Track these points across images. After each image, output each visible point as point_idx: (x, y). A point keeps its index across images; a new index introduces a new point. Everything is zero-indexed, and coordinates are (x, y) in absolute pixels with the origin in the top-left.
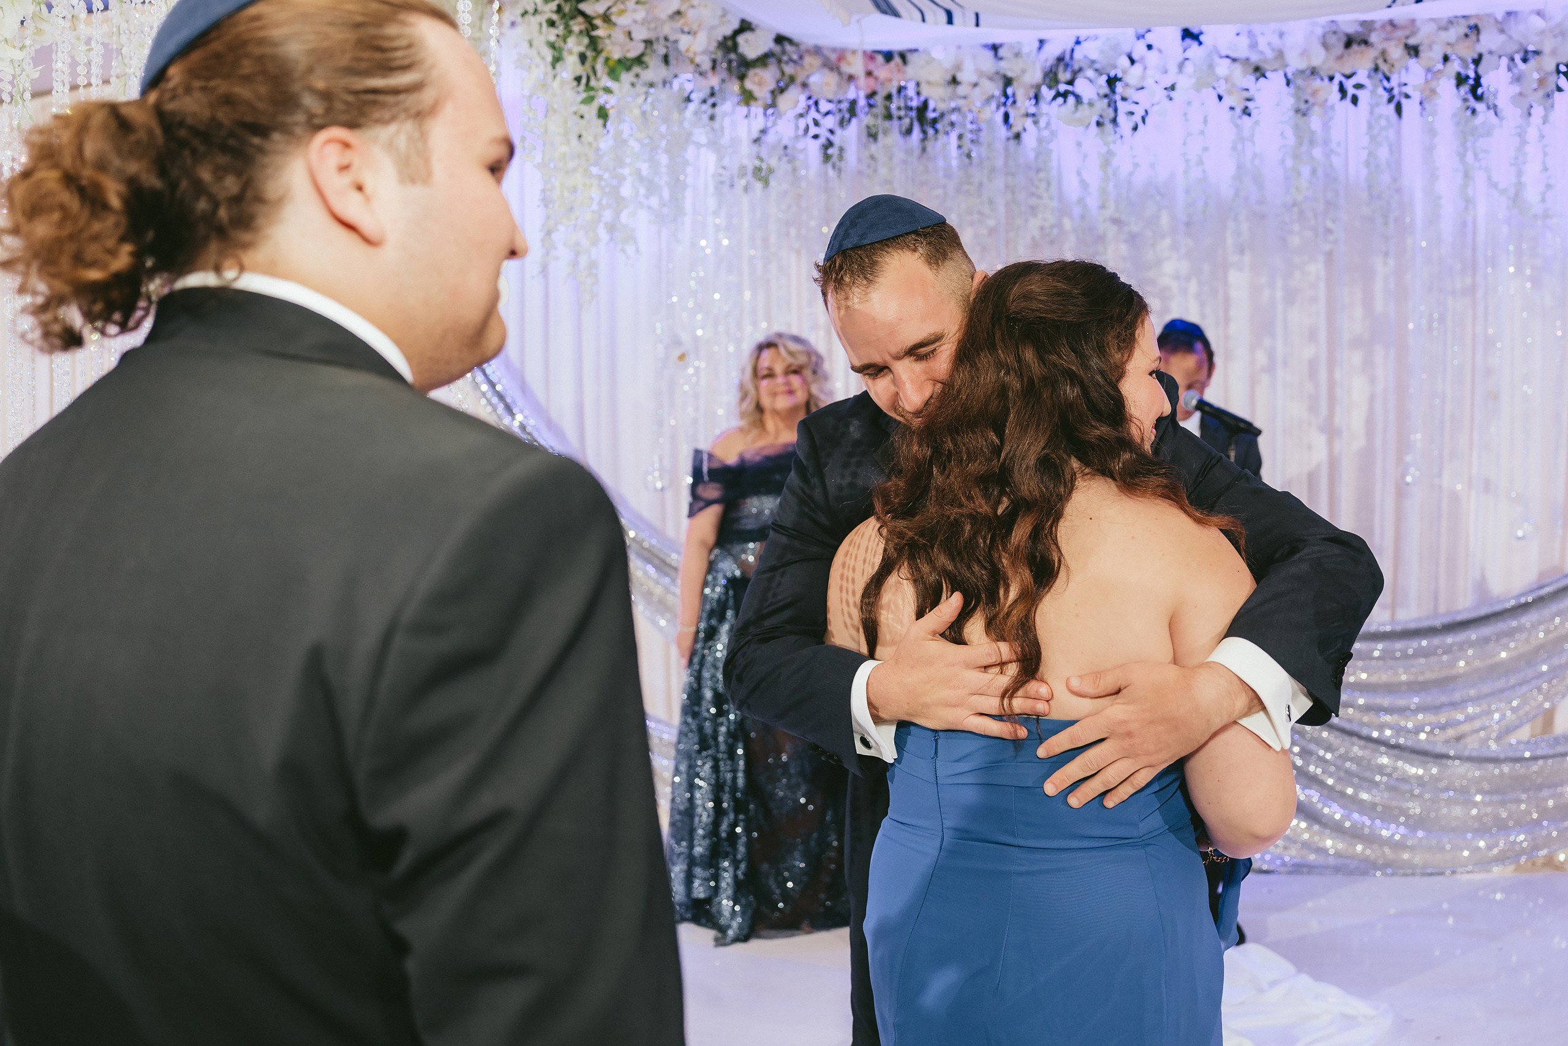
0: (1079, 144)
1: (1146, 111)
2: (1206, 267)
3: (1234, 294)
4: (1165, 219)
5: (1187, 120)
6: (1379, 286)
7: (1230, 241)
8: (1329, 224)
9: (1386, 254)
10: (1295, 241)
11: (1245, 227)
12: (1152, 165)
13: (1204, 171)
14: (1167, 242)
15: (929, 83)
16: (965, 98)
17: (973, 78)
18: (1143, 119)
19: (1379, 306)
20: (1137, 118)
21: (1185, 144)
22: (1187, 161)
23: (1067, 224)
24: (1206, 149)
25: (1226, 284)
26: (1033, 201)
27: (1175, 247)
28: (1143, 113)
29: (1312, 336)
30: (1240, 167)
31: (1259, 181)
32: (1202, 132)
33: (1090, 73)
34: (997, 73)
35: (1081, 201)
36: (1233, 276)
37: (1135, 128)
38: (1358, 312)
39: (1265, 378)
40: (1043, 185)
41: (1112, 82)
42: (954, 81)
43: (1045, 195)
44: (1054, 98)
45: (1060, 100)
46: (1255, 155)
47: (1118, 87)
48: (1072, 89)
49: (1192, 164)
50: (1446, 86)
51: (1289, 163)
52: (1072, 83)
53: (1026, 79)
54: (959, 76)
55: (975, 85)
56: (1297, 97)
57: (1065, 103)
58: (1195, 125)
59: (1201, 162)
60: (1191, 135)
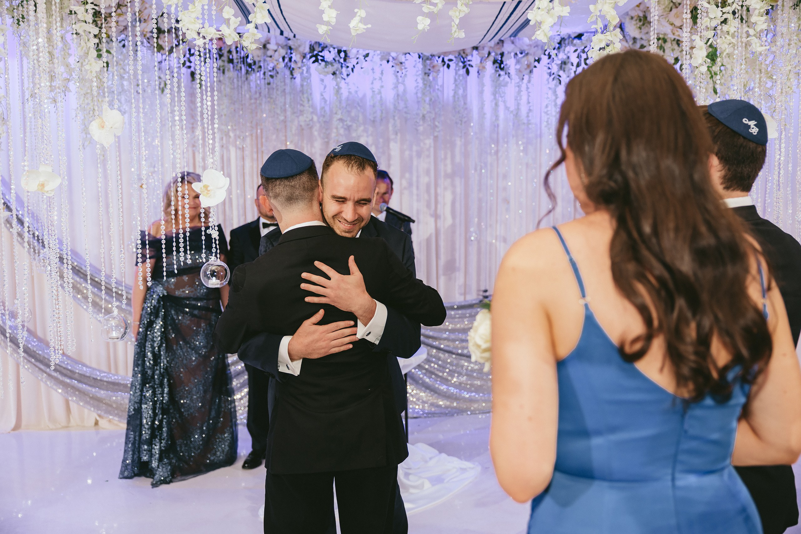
0: (322, 80)
1: (354, 66)
2: (381, 140)
4: (361, 118)
5: (373, 72)
6: (457, 150)
7: (391, 128)
8: (437, 123)
9: (461, 137)
10: (421, 129)
11: (398, 122)
12: (356, 92)
14: (362, 128)
16: (271, 57)
17: (275, 48)
18: (353, 71)
19: (458, 159)
20: (350, 69)
21: (372, 83)
22: (373, 91)
23: (315, 118)
24: (382, 87)
25: (389, 148)
26: (302, 108)
27: (365, 131)
28: (352, 67)
29: (428, 172)
30: (398, 95)
31: (406, 102)
32: (381, 79)
33: (331, 49)
34: (286, 45)
35: (323, 108)
36: (392, 145)
37: (348, 75)
38: (449, 161)
39: (406, 192)
40: (306, 100)
41: (339, 52)
42: (265, 48)
44: (311, 57)
45: (314, 59)
46: (405, 91)
47: (342, 55)
48: (320, 54)
49: (376, 93)
50: (489, 65)
51: (419, 95)
52: (321, 52)
53: (301, 49)
54: (268, 46)
55: (276, 51)
56: (425, 66)
57: (316, 61)
58: (377, 75)
59: (380, 93)
60: (376, 79)
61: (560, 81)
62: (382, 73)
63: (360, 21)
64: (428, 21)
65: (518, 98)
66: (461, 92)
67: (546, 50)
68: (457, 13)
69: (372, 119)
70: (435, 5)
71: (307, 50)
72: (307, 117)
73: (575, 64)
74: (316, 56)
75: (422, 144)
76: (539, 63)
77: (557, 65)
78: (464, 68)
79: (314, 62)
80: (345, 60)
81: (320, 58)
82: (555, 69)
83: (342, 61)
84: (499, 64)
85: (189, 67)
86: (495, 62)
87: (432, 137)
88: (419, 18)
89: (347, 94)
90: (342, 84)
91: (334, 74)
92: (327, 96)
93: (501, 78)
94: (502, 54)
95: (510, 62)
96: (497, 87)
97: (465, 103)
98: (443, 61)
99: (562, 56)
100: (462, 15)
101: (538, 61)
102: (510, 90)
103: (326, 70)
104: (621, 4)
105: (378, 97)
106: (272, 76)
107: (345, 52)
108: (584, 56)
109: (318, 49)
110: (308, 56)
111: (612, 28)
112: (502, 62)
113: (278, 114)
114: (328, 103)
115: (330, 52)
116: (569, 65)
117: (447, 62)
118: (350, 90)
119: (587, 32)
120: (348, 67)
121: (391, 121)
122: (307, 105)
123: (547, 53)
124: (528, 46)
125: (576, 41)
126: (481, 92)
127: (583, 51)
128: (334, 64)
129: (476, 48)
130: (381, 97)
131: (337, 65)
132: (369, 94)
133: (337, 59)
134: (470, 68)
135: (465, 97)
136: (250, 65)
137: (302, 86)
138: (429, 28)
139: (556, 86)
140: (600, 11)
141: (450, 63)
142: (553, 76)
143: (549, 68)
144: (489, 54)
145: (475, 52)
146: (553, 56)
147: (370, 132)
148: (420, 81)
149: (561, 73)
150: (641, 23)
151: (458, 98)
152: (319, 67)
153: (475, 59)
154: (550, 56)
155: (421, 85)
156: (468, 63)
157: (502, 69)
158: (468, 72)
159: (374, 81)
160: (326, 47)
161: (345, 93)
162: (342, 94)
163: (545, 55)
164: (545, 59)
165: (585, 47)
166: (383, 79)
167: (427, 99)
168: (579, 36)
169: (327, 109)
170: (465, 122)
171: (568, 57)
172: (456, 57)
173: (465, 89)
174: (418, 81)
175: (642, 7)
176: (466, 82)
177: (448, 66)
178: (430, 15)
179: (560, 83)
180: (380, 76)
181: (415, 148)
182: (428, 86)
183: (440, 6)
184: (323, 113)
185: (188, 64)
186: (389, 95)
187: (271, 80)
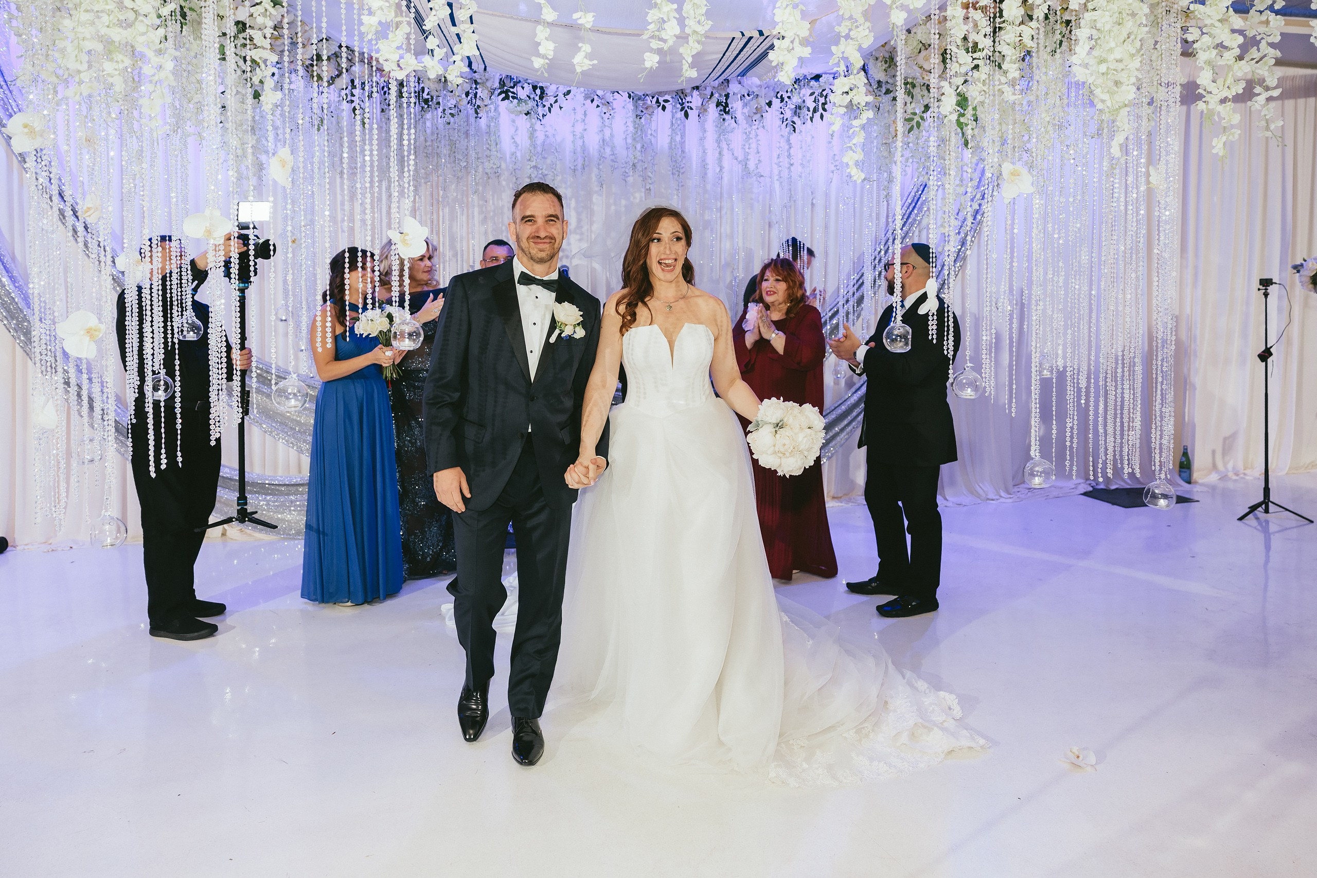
0: (514, 121)
1: (551, 105)
3: (596, 208)
8: (650, 174)
10: (630, 179)
13: (584, 142)
16: (452, 92)
18: (550, 111)
20: (546, 108)
21: (573, 126)
22: (574, 136)
23: (503, 166)
24: (585, 130)
25: (592, 204)
26: (488, 153)
30: (603, 141)
31: (613, 148)
33: (526, 85)
34: (473, 79)
35: (513, 154)
36: (595, 198)
37: (544, 116)
40: (493, 144)
41: (535, 88)
43: (494, 150)
44: (499, 94)
45: (503, 95)
46: (612, 135)
47: (538, 91)
48: (511, 90)
49: (577, 137)
50: (712, 107)
51: (629, 141)
52: (513, 88)
53: (489, 84)
56: (636, 107)
57: (507, 98)
58: (580, 116)
60: (577, 121)
61: (794, 127)
62: (585, 114)
63: (586, 57)
64: (656, 58)
65: (747, 146)
66: (678, 138)
67: (778, 92)
68: (689, 51)
69: (573, 168)
70: (665, 41)
71: (497, 85)
73: (811, 110)
74: (506, 92)
75: (632, 199)
76: (770, 107)
77: (791, 110)
78: (681, 110)
79: (503, 100)
80: (541, 98)
81: (511, 94)
82: (788, 114)
83: (537, 98)
84: (724, 107)
86: (718, 104)
87: (643, 190)
88: (647, 55)
89: (543, 137)
90: (538, 126)
91: (527, 114)
92: (518, 140)
93: (726, 124)
94: (727, 96)
95: (736, 105)
96: (722, 132)
97: (683, 152)
98: (657, 101)
99: (796, 100)
100: (694, 52)
101: (770, 104)
102: (737, 137)
103: (519, 109)
104: (865, 46)
106: (452, 115)
107: (542, 88)
108: (822, 100)
109: (509, 84)
110: (497, 92)
111: (855, 72)
112: (727, 105)
113: (459, 159)
114: (519, 148)
115: (523, 88)
116: (805, 110)
117: (662, 103)
119: (826, 73)
120: (544, 106)
121: (595, 171)
123: (779, 96)
124: (757, 87)
125: (813, 83)
126: (702, 139)
127: (821, 95)
128: (529, 102)
129: (697, 88)
131: (531, 104)
132: (570, 138)
133: (532, 96)
134: (689, 110)
135: (683, 143)
136: (426, 101)
137: (489, 126)
138: (657, 65)
139: (789, 133)
140: (843, 53)
141: (665, 104)
142: (785, 123)
143: (782, 113)
144: (712, 95)
145: (695, 93)
146: (786, 99)
147: (569, 183)
148: (631, 125)
149: (796, 119)
150: (887, 65)
151: (675, 145)
152: (511, 105)
153: (695, 100)
154: (782, 100)
155: (631, 129)
156: (687, 105)
157: (727, 113)
158: (686, 115)
159: (576, 124)
160: (520, 81)
161: (540, 136)
162: (537, 137)
163: (777, 98)
164: (776, 102)
165: (824, 90)
166: (586, 121)
167: (639, 146)
168: (817, 77)
169: (519, 154)
170: (683, 173)
171: (804, 101)
172: (672, 98)
173: (683, 136)
174: (628, 124)
175: (887, 48)
176: (684, 126)
177: (664, 108)
178: (659, 51)
179: (794, 131)
180: (583, 117)
182: (639, 129)
183: (670, 43)
184: (513, 159)
186: (593, 142)
187: (452, 120)
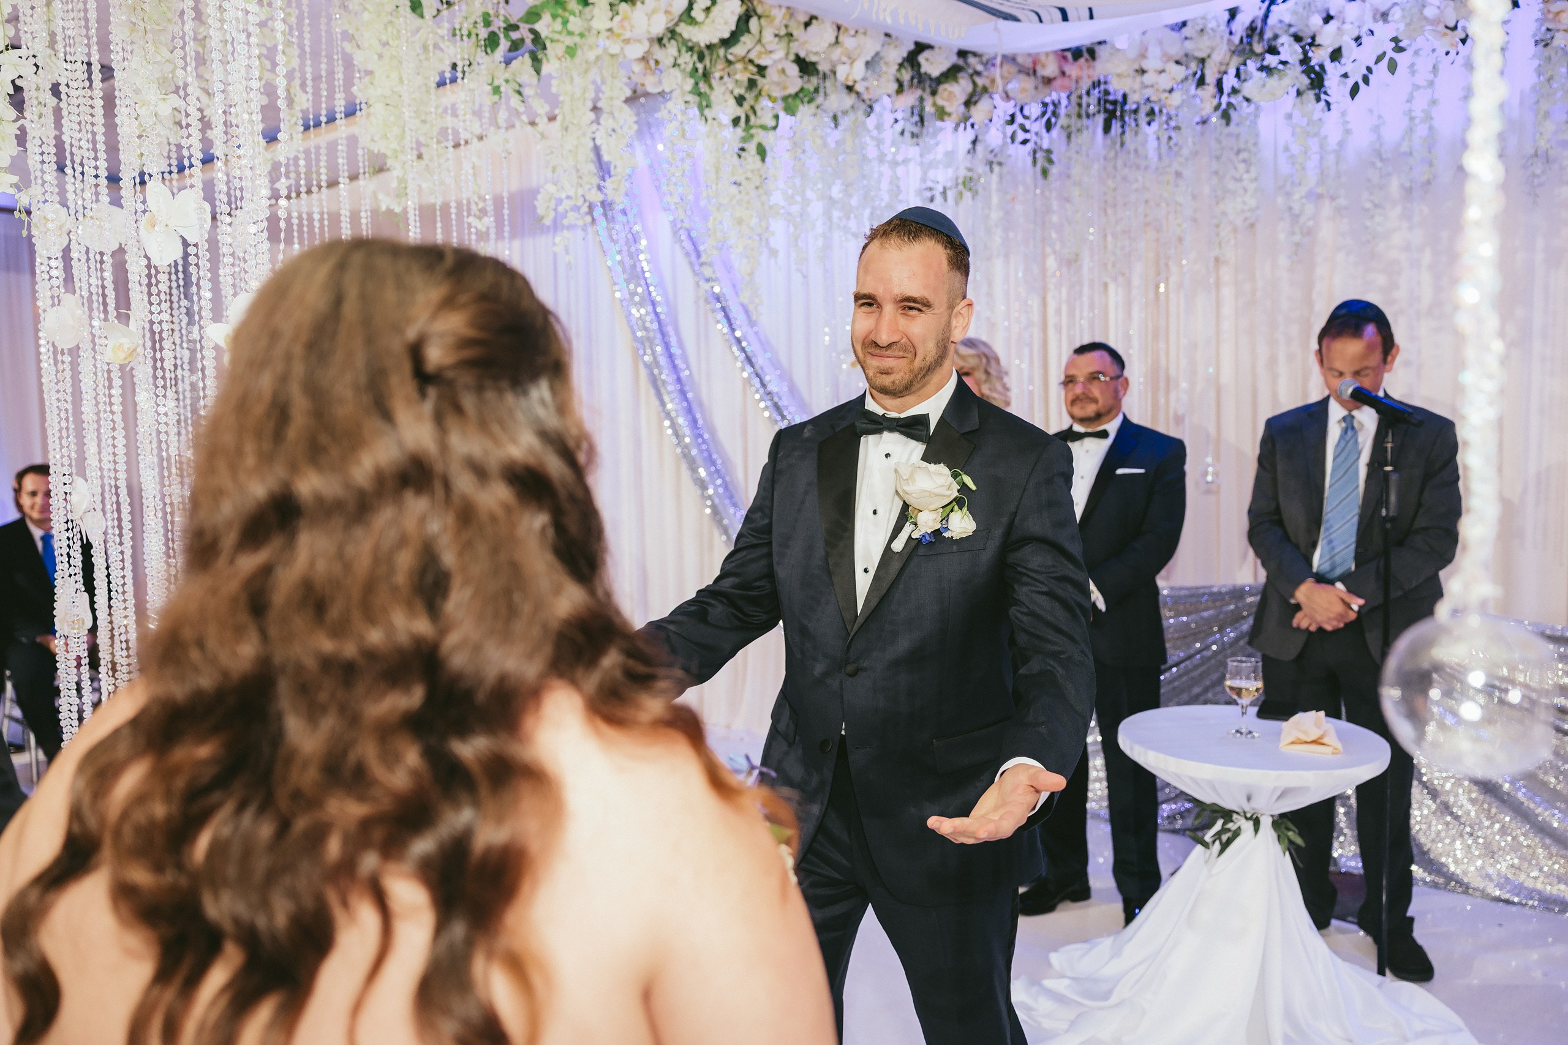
5: (1411, 74)
12: (1375, 129)
14: (1398, 210)
15: (1119, 76)
16: (1152, 86)
17: (1160, 65)
20: (1356, 79)
21: (1409, 101)
22: (1412, 119)
24: (1434, 102)
27: (1406, 216)
28: (1364, 72)
32: (1429, 85)
34: (1187, 55)
37: (1354, 91)
42: (1143, 72)
49: (1417, 121)
54: (1145, 65)
55: (1162, 71)
59: (1428, 117)
60: (1417, 87)
72: (1244, 203)
85: (1025, 142)
105: (1421, 131)
118: (1349, 126)
122: (1246, 176)
130: (1431, 128)
159: (1415, 94)
162: (1326, 137)
180: (1431, 77)
181: (1540, 243)
185: (1021, 136)
